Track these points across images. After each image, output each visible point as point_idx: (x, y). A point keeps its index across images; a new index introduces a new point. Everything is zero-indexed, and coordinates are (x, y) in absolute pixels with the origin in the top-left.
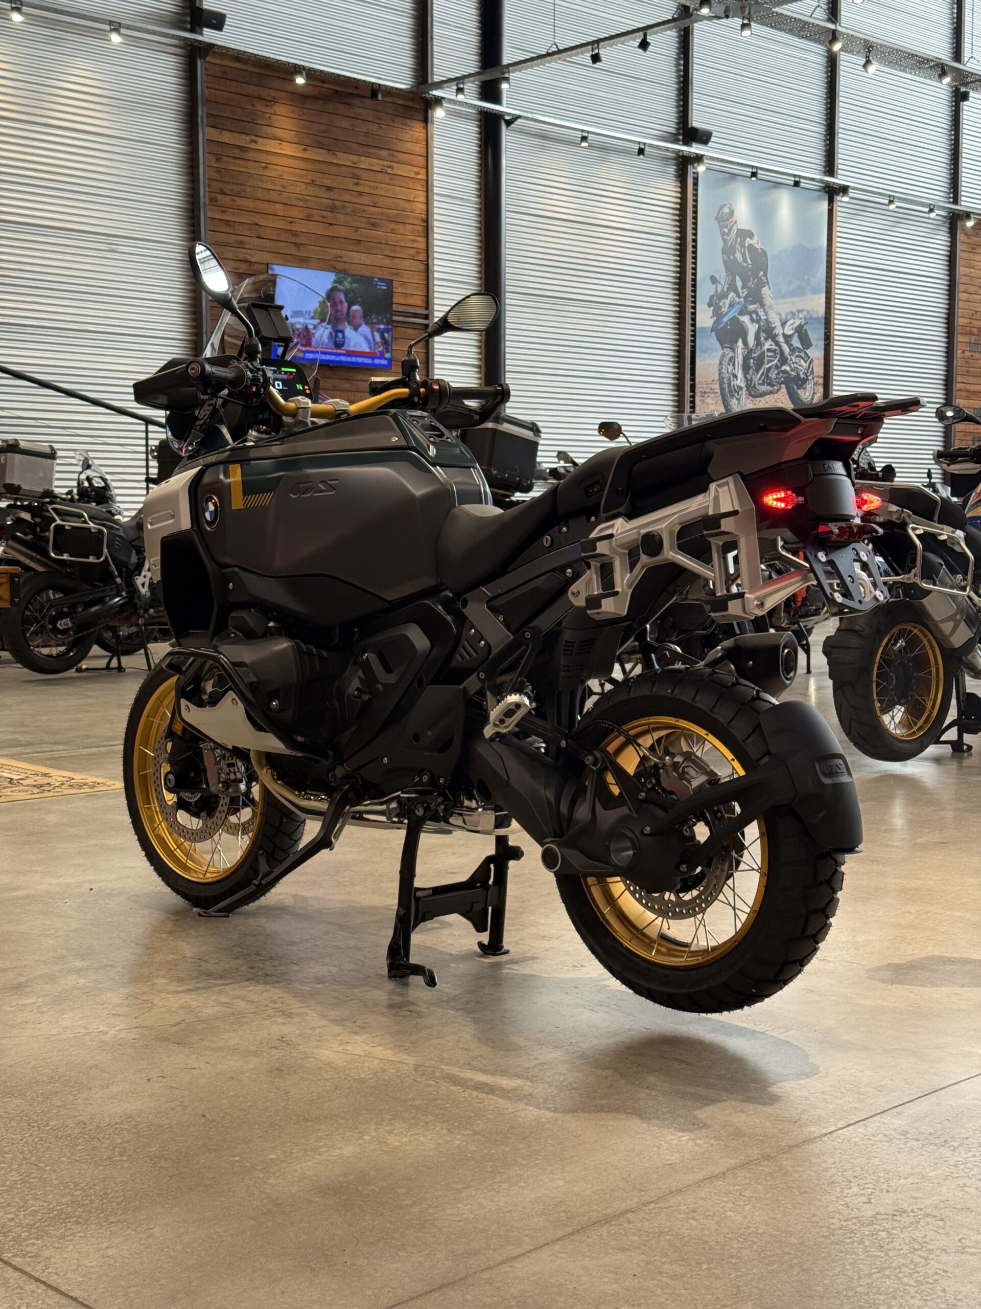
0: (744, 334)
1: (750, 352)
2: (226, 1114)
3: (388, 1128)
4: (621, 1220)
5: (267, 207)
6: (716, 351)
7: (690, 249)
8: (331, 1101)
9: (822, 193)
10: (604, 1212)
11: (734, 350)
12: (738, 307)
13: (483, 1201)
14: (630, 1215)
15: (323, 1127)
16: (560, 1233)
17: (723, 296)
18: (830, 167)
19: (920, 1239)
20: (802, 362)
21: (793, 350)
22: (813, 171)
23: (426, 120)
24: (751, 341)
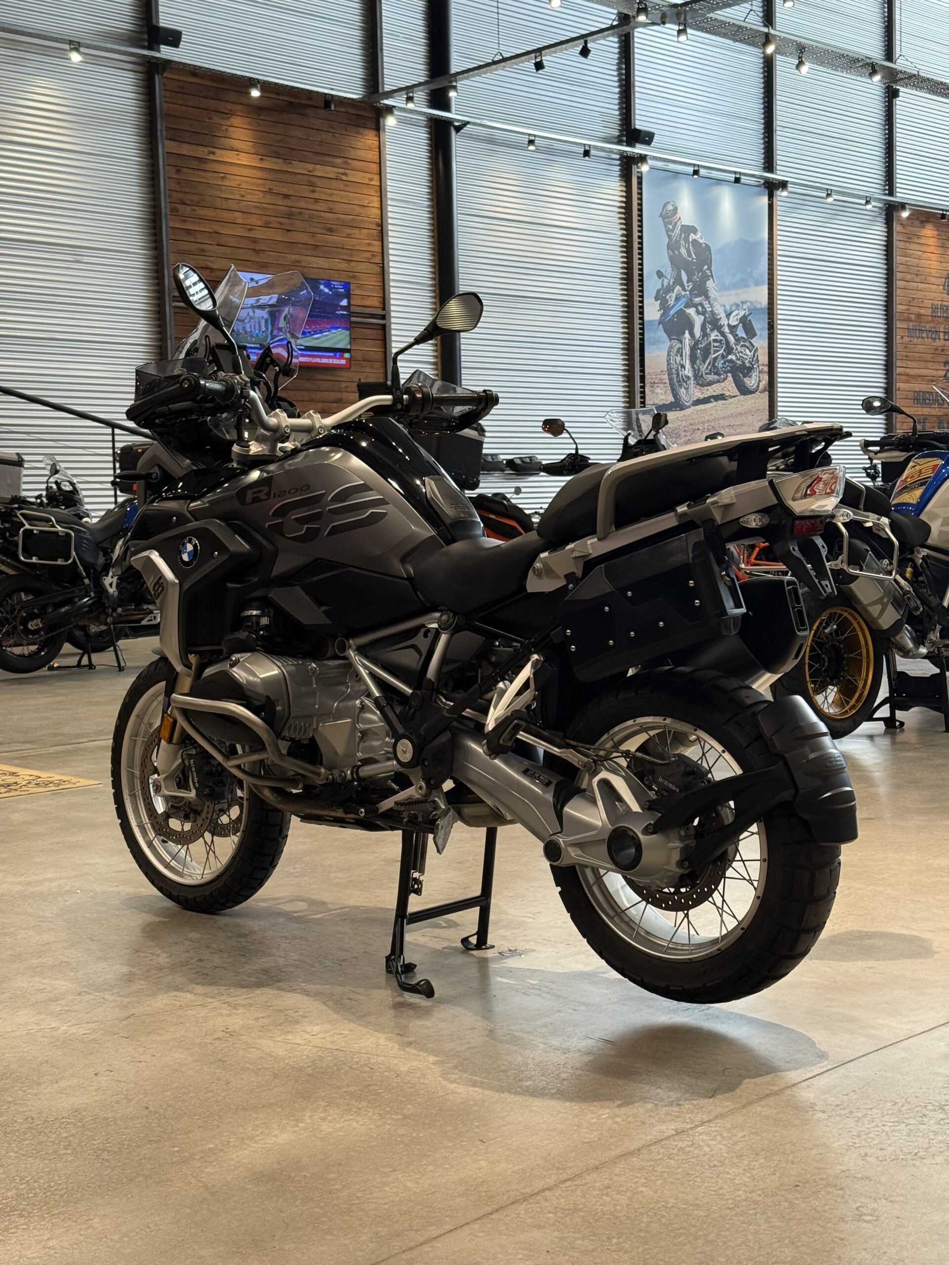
0: (690, 326)
1: (697, 343)
2: (169, 1105)
3: (322, 1115)
4: (539, 1198)
5: (227, 216)
6: (664, 342)
7: (636, 245)
8: (269, 1089)
9: (762, 189)
10: (523, 1191)
11: (681, 342)
12: (683, 300)
13: (409, 1184)
14: (547, 1193)
15: (260, 1116)
16: (481, 1212)
17: (670, 289)
18: (769, 164)
19: (819, 1209)
20: (747, 351)
21: (738, 340)
22: (752, 167)
23: (378, 128)
24: (698, 332)
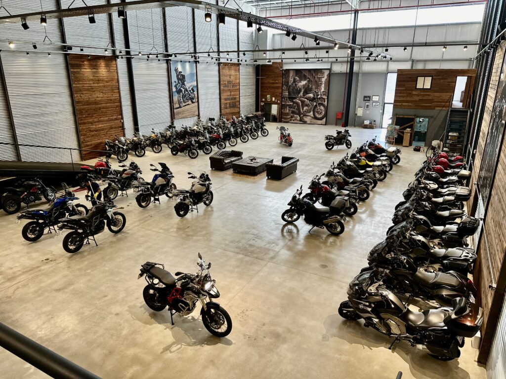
7: (170, 76)
9: (194, 63)
20: (193, 95)
23: (116, 60)
24: (183, 92)
